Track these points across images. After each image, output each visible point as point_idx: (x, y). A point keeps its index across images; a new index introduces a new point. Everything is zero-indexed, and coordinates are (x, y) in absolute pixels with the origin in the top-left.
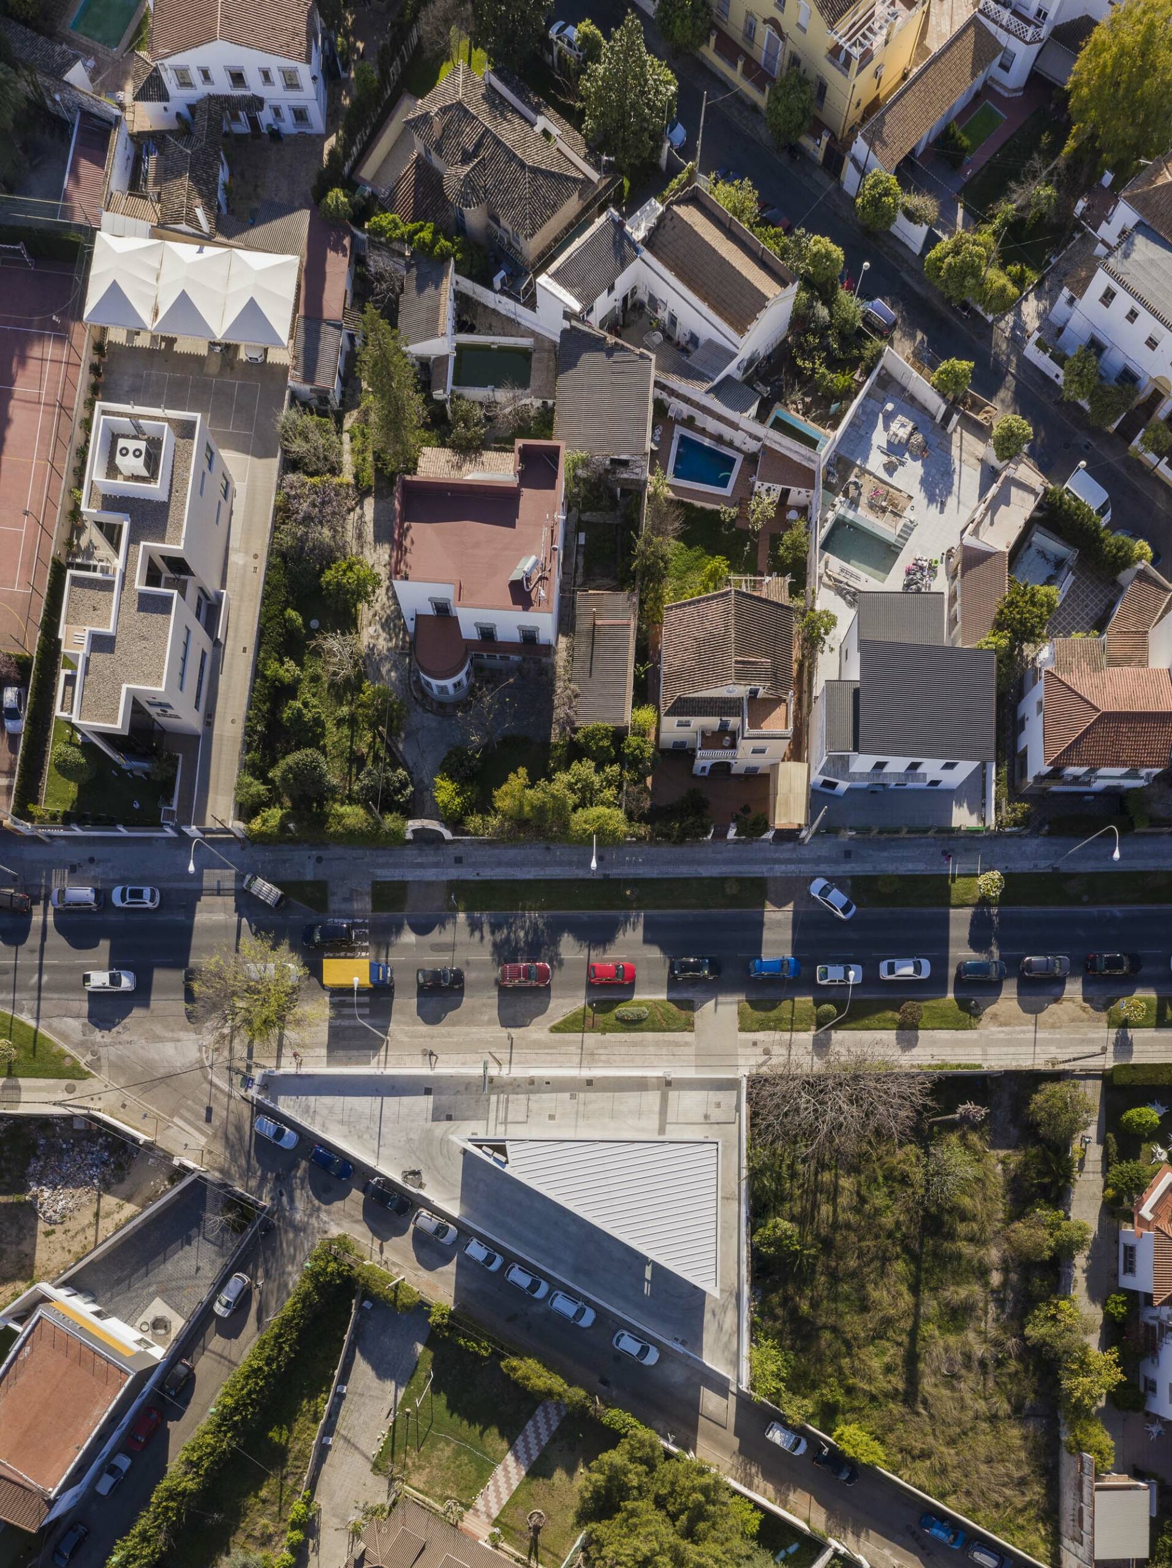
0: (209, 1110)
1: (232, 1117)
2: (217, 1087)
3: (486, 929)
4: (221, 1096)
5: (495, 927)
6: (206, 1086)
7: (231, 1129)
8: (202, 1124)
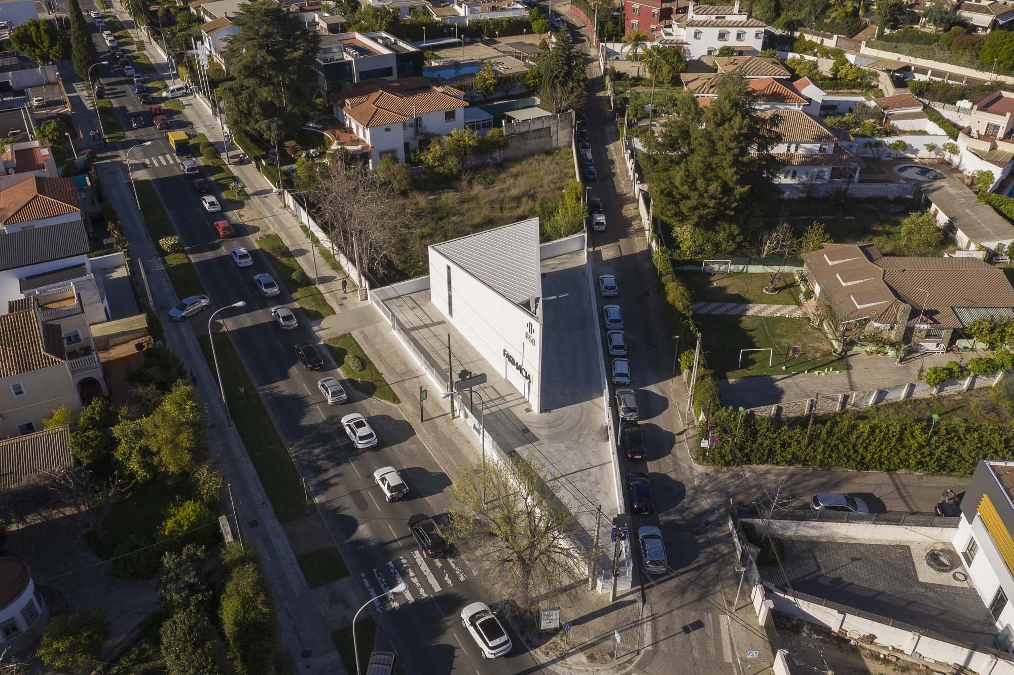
0: (686, 630)
1: (676, 603)
2: (655, 635)
3: (324, 476)
4: (661, 625)
5: (319, 471)
6: (663, 646)
7: (690, 596)
8: (709, 628)
